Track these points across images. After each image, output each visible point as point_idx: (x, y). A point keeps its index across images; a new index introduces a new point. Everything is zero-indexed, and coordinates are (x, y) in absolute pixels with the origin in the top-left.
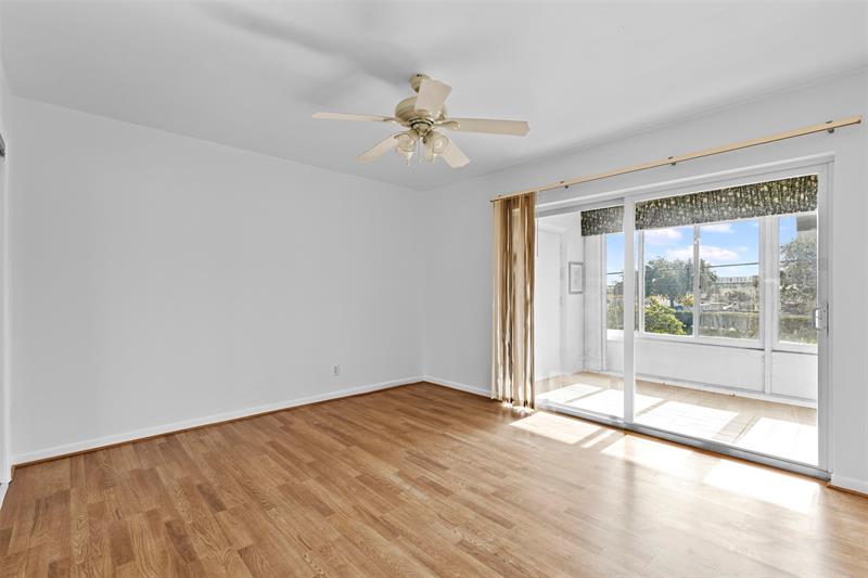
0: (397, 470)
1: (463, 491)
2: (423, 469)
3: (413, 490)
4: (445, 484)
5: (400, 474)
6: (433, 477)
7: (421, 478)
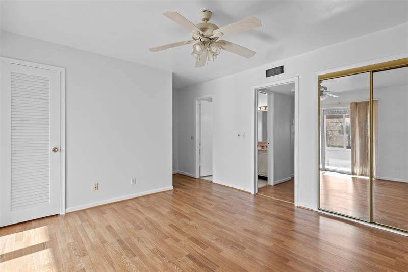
0: (221, 254)
1: (182, 240)
2: (204, 254)
3: (210, 240)
4: (192, 244)
5: (219, 250)
6: (198, 249)
7: (205, 247)
